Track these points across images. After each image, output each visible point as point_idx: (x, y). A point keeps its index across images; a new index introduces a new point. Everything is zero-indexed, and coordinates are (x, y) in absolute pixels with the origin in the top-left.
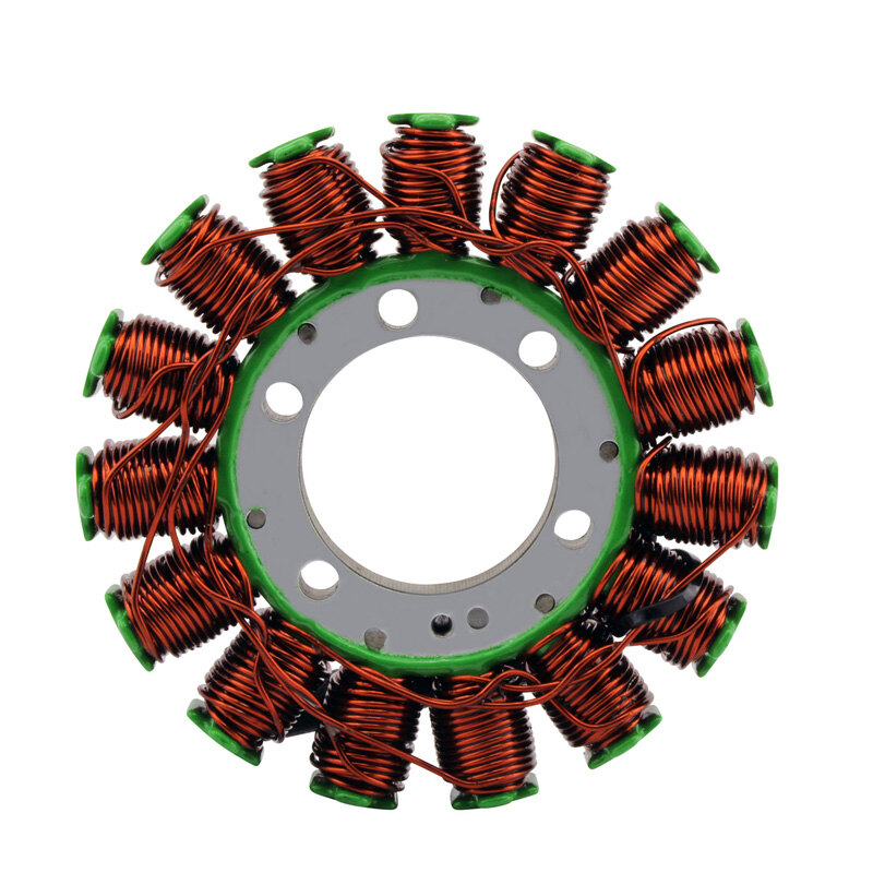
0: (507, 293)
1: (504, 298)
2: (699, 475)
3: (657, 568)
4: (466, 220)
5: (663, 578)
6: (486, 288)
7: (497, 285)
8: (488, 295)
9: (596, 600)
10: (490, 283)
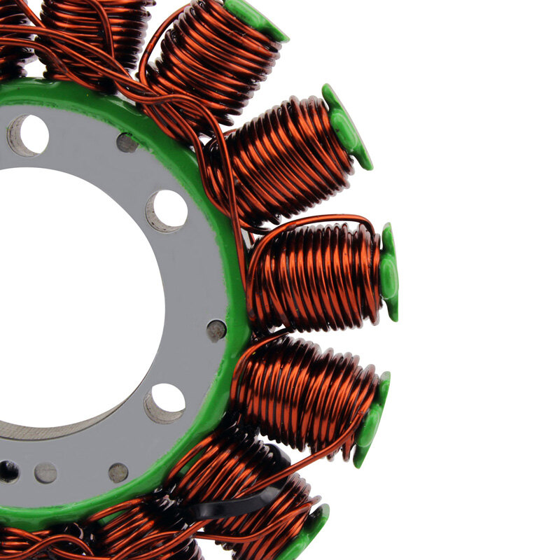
0: (144, 144)
1: (140, 148)
2: (304, 375)
3: (240, 461)
4: (112, 58)
5: (244, 473)
6: (123, 134)
7: (136, 133)
8: (125, 143)
9: (170, 480)
10: (128, 128)
